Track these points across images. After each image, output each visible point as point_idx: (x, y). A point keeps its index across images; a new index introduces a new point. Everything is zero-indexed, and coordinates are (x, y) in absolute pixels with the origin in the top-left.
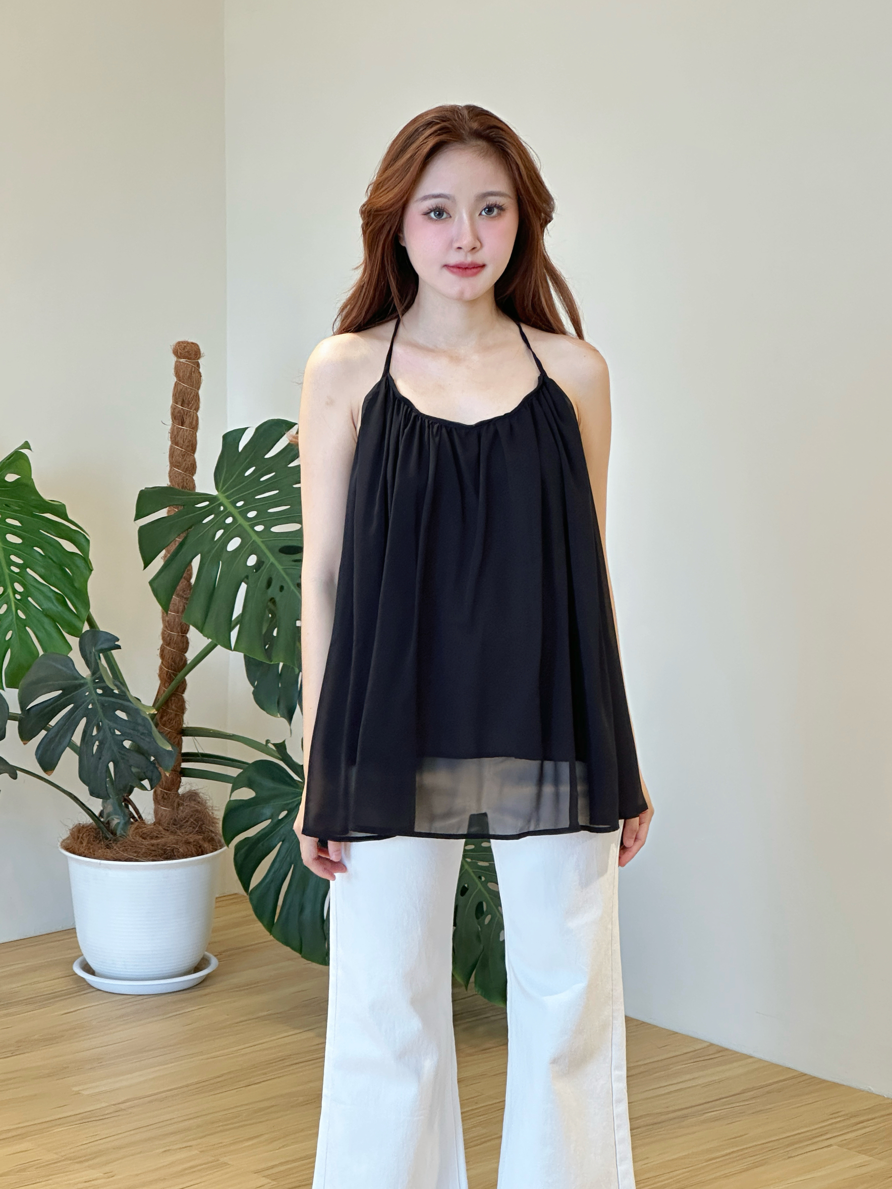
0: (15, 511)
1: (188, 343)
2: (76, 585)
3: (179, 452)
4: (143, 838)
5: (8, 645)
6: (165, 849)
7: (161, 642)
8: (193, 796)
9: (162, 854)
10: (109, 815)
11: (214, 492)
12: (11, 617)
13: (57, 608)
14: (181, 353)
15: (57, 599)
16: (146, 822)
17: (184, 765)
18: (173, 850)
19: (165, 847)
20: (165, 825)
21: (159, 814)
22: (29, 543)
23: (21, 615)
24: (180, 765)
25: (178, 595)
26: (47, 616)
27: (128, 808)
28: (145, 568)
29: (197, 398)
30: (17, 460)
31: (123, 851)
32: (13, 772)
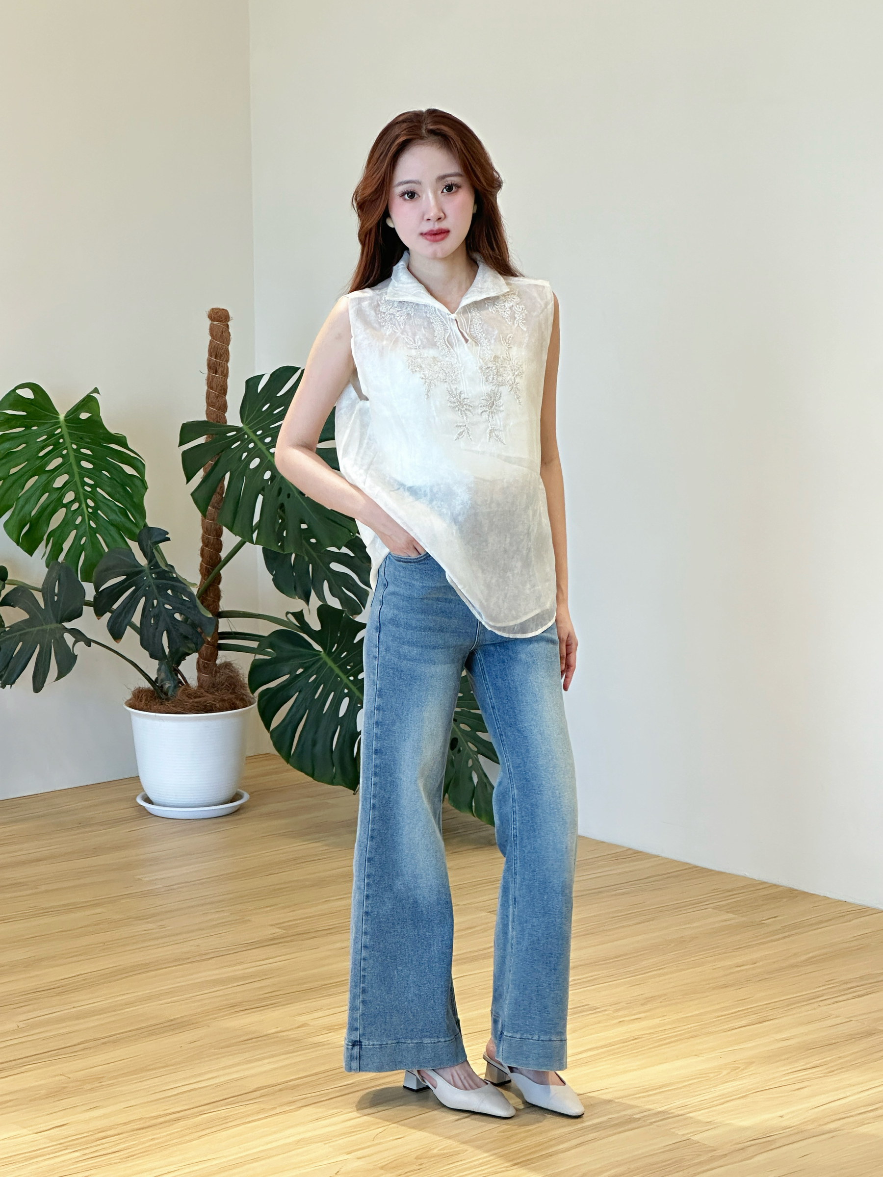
0: (88, 443)
1: (219, 309)
2: (135, 500)
3: (213, 394)
4: (189, 697)
5: (83, 548)
6: (206, 705)
7: (201, 544)
8: (227, 665)
9: (204, 709)
10: (162, 681)
11: (240, 425)
12: (84, 527)
13: (120, 519)
14: (214, 317)
15: (120, 512)
16: (191, 685)
17: (220, 642)
18: (211, 707)
19: (205, 704)
20: (206, 688)
21: (201, 681)
22: (98, 468)
23: (93, 525)
24: (217, 641)
25: (213, 507)
26: (112, 525)
27: (177, 676)
28: (187, 482)
29: (227, 352)
30: (89, 402)
31: (173, 706)
32: (88, 642)
